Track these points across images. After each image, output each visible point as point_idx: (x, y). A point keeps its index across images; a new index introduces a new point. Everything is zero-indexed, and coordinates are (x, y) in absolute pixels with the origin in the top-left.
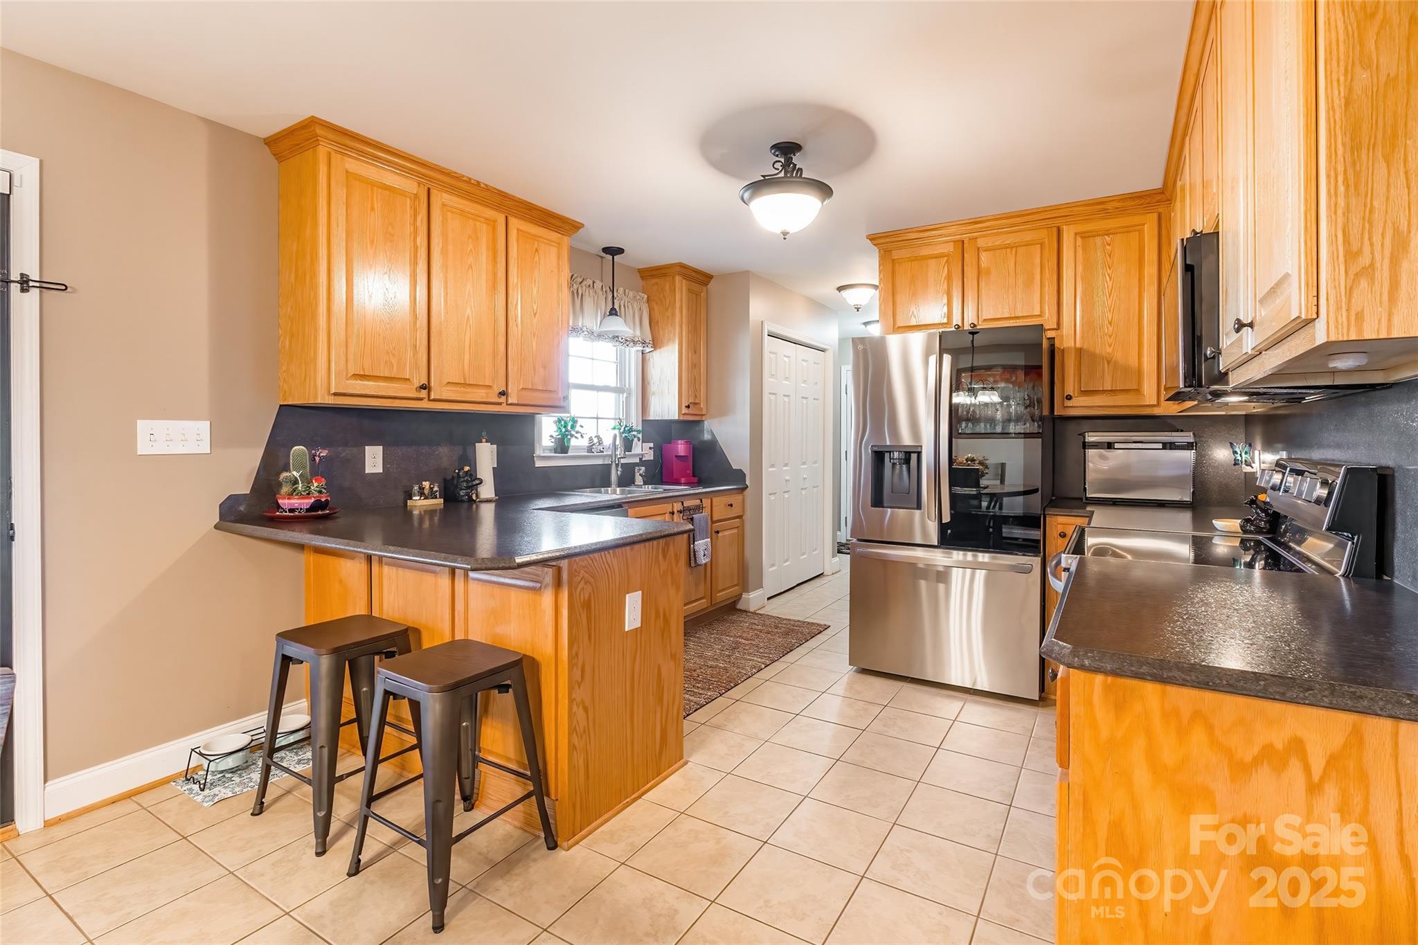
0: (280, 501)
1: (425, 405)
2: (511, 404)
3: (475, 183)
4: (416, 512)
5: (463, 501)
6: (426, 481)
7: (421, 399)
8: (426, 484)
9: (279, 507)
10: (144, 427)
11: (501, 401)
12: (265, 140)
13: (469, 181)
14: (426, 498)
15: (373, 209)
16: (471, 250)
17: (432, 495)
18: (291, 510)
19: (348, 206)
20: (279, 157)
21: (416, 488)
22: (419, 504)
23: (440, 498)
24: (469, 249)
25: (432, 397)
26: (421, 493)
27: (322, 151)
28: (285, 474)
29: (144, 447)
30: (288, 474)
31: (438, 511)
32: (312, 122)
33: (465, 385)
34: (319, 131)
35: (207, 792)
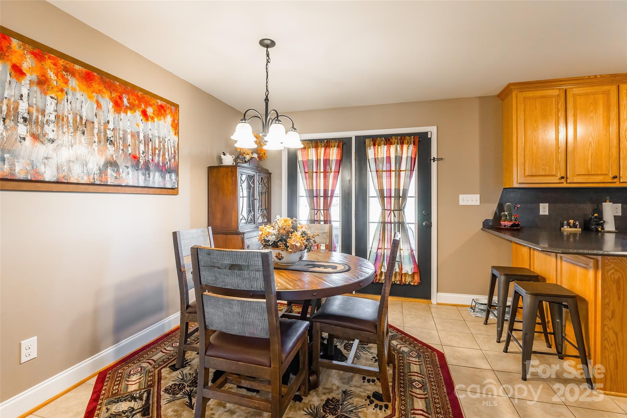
0: (501, 222)
1: (565, 185)
2: (622, 182)
3: (594, 77)
4: (565, 233)
5: (593, 231)
6: (571, 220)
7: (562, 183)
8: (571, 221)
9: (501, 225)
10: (461, 197)
11: (614, 181)
12: (497, 95)
13: (589, 78)
14: (571, 227)
15: (536, 108)
16: (592, 110)
17: (575, 226)
18: (505, 226)
19: (525, 111)
20: (502, 100)
21: (565, 222)
22: (566, 229)
23: (580, 228)
24: (591, 109)
25: (568, 182)
26: (568, 224)
27: (514, 94)
28: (503, 213)
29: (461, 203)
30: (504, 213)
31: (578, 235)
32: (510, 85)
33: (588, 175)
34: (512, 87)
35: (475, 313)
